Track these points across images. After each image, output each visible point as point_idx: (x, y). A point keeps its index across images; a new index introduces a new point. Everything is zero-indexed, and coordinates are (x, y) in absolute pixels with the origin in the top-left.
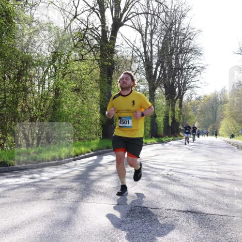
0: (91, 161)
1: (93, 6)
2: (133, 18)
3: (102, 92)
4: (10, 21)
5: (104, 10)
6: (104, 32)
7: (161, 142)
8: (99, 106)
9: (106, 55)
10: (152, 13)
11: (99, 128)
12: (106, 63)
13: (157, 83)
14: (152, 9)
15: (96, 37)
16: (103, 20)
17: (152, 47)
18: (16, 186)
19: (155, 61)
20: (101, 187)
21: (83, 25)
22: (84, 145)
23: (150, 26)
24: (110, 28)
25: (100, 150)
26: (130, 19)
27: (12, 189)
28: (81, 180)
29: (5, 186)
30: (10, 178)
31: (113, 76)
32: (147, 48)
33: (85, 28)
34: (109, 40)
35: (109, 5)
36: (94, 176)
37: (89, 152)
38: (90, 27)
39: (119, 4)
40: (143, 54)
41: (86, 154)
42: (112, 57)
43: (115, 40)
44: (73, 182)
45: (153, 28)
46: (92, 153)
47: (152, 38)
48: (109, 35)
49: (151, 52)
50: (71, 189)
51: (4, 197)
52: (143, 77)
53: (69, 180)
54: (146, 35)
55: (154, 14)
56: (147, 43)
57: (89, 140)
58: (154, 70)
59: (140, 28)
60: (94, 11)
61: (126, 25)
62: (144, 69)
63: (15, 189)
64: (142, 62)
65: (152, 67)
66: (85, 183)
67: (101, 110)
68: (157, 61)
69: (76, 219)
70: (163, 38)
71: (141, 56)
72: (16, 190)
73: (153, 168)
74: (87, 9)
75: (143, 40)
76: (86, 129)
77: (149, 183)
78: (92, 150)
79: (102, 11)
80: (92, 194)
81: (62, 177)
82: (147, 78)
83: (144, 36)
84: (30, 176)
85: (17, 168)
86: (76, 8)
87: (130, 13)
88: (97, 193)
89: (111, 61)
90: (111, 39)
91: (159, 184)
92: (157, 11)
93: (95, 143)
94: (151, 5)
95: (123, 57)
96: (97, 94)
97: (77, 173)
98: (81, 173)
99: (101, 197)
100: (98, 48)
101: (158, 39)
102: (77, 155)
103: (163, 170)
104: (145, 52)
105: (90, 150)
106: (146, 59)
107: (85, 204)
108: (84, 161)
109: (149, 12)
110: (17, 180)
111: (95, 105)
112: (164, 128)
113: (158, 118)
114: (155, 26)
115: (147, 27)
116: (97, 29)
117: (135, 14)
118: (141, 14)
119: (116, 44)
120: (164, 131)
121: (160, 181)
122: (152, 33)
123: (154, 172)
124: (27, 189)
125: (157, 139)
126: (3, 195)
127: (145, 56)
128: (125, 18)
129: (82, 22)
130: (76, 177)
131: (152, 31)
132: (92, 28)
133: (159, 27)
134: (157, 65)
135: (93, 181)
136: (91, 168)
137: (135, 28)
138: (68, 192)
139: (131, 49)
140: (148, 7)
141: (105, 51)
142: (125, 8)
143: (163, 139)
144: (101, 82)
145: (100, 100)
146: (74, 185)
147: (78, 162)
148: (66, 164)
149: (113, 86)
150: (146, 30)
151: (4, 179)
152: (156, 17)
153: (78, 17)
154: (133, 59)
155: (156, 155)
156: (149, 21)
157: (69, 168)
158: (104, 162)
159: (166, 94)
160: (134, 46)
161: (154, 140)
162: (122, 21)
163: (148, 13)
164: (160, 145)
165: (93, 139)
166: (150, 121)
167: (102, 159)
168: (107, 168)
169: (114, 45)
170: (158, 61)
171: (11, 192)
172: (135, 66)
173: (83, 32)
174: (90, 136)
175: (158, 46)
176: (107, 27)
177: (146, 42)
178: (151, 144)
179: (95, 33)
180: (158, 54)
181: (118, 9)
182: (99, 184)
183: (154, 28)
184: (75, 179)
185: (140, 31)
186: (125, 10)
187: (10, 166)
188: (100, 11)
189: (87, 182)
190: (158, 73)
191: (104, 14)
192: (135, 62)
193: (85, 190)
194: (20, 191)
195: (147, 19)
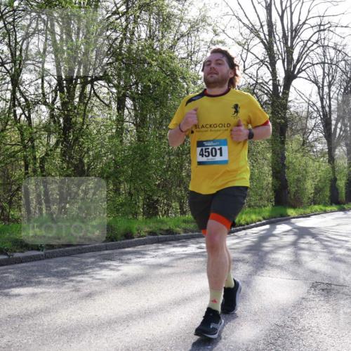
0: (264, 230)
1: (263, 58)
2: (308, 70)
3: (274, 152)
4: (175, 80)
5: (275, 62)
6: (275, 86)
7: (343, 210)
8: (271, 168)
9: (278, 112)
10: (329, 62)
11: (271, 194)
12: (278, 121)
13: (337, 142)
14: (329, 58)
15: (266, 92)
16: (274, 73)
17: (330, 100)
18: (183, 256)
19: (334, 116)
20: (276, 260)
21: (252, 80)
22: (255, 213)
23: (327, 77)
24: (281, 82)
25: (272, 218)
26: (304, 70)
27: (179, 259)
28: (253, 252)
29: (172, 256)
30: (176, 246)
31: (286, 135)
32: (325, 103)
33: (254, 82)
34: (281, 94)
35: (280, 57)
36: (267, 247)
37: (260, 221)
38: (260, 81)
39: (292, 55)
40: (321, 110)
41: (258, 223)
42: (285, 113)
43: (288, 94)
44: (244, 253)
45: (330, 79)
46: (264, 221)
47: (330, 90)
48: (281, 89)
49: (330, 107)
50: (243, 261)
51: (172, 266)
52: (321, 135)
53: (240, 251)
54: (323, 87)
55: (331, 64)
56: (325, 97)
57: (260, 207)
58: (333, 127)
59: (315, 80)
60: (263, 64)
61: (300, 77)
62: (321, 126)
63: (182, 258)
64: (319, 118)
65: (330, 124)
66: (258, 255)
67: (273, 173)
68: (336, 117)
69: (251, 294)
70: (343, 90)
71: (318, 111)
72: (184, 260)
73: (334, 239)
74: (255, 62)
75: (319, 93)
76: (257, 194)
77: (332, 256)
78: (264, 219)
79: (273, 64)
80: (266, 267)
81: (233, 247)
82: (325, 137)
83: (321, 88)
84: (198, 246)
85: (184, 236)
86: (244, 62)
87: (304, 64)
88: (273, 266)
89: (284, 118)
90: (284, 93)
91: (343, 258)
92: (335, 59)
93: (267, 210)
94: (327, 54)
95: (297, 113)
96: (269, 155)
97: (248, 243)
98: (253, 244)
99: (277, 271)
100: (269, 104)
101: (337, 91)
102: (247, 224)
103: (347, 241)
104: (323, 107)
105: (261, 218)
106: (324, 115)
107: (260, 278)
108: (255, 230)
109: (326, 61)
110: (184, 249)
111: (266, 168)
112: (346, 193)
113: (338, 182)
114: (333, 76)
115: (323, 79)
116: (267, 83)
117: (310, 65)
118: (317, 64)
119: (289, 99)
120: (346, 197)
121: (344, 255)
122: (330, 85)
123: (337, 243)
124: (196, 260)
125: (338, 206)
126: (170, 265)
127: (323, 111)
128: (299, 69)
129: (251, 77)
130: (248, 248)
131: (330, 82)
132: (262, 83)
133: (338, 78)
134: (337, 121)
135: (267, 253)
136: (263, 238)
137: (311, 80)
138: (240, 264)
139: (307, 104)
140: (324, 56)
141: (277, 106)
142: (298, 58)
143: (345, 206)
144: (273, 141)
145: (272, 162)
146: (246, 256)
147: (249, 231)
148: (236, 234)
149: (286, 146)
150: (323, 82)
151: (170, 247)
152: (334, 67)
153: (246, 72)
154: (309, 116)
155: (338, 225)
156: (326, 71)
157: (239, 237)
158: (279, 232)
159: (348, 154)
160: (309, 101)
161: (334, 208)
162: (295, 73)
163: (324, 63)
164: (342, 213)
165: (264, 206)
166: (329, 185)
167: (275, 228)
168: (281, 238)
169: (287, 100)
170: (338, 116)
171: (179, 262)
172: (311, 123)
173: (252, 87)
174: (261, 203)
175: (337, 99)
176: (279, 81)
177: (323, 95)
178: (332, 211)
179: (266, 87)
180: (338, 108)
181: (290, 59)
182: (274, 256)
183: (332, 79)
184: (247, 250)
185: (316, 82)
186: (298, 61)
187: (176, 233)
188: (270, 64)
189: (260, 253)
190: (338, 130)
191: (275, 66)
192: (311, 118)
193: (259, 262)
194: (188, 261)
195: (324, 69)
